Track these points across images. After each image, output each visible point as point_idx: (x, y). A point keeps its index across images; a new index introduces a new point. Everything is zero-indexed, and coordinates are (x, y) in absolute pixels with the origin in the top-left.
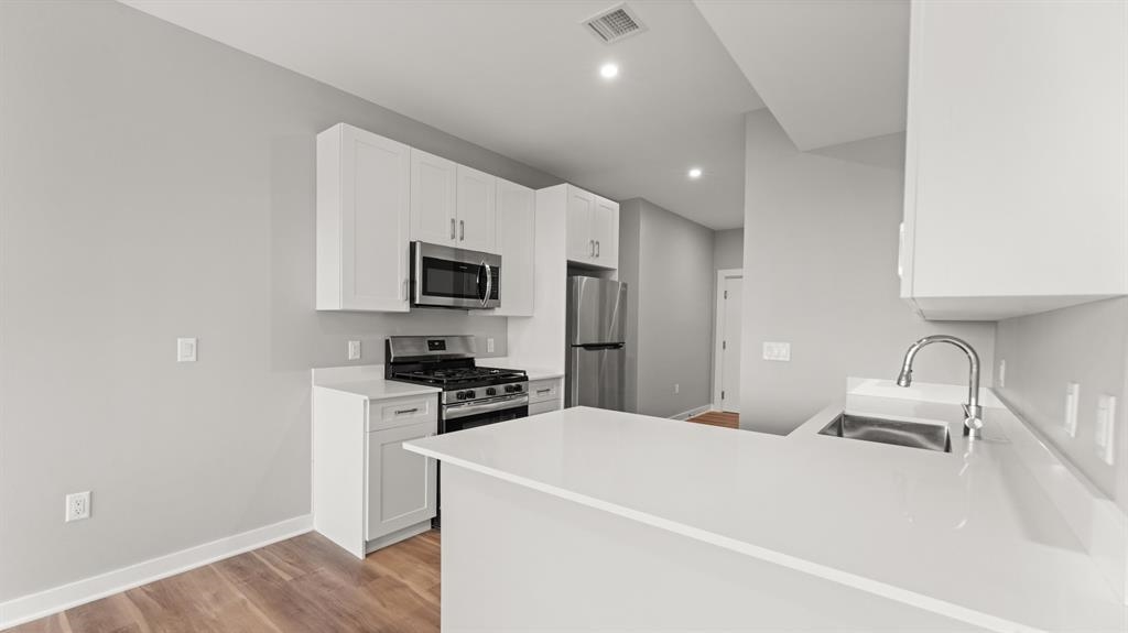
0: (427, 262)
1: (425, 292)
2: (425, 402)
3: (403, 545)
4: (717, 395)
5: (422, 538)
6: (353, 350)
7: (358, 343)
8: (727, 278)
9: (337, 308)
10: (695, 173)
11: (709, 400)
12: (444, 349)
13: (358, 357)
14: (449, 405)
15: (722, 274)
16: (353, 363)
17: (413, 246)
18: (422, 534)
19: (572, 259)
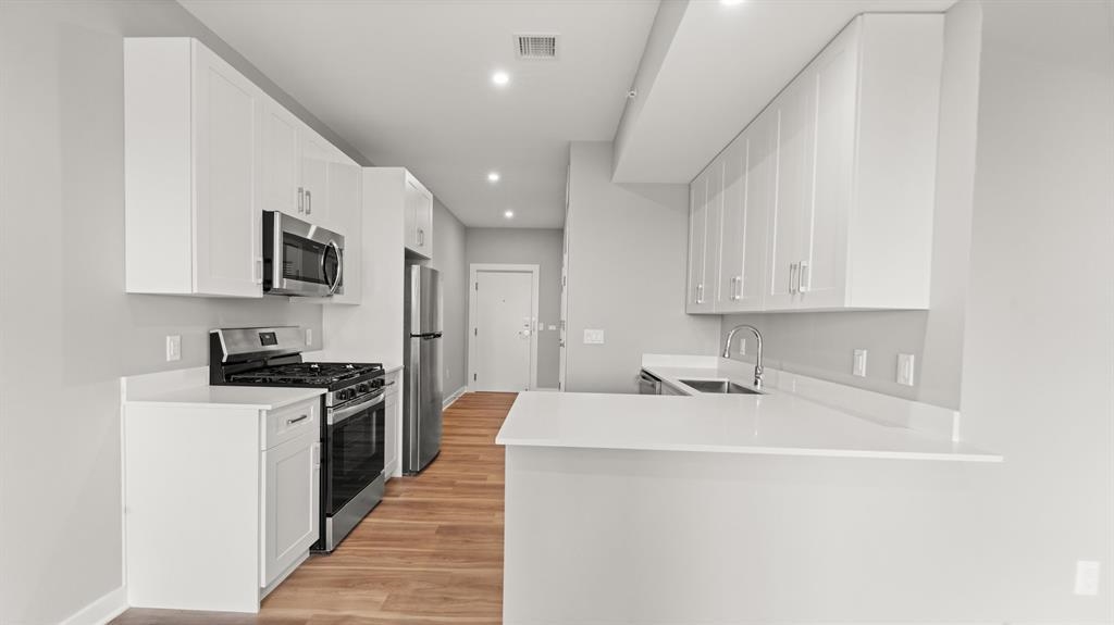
0: (289, 239)
1: (285, 275)
2: (308, 408)
3: (290, 581)
4: (471, 377)
5: (303, 567)
6: (171, 350)
7: (178, 338)
8: (478, 271)
9: (186, 291)
10: (494, 177)
11: (464, 382)
12: (276, 343)
13: (178, 357)
14: (335, 407)
15: (473, 267)
16: (172, 366)
17: (268, 218)
18: (303, 564)
19: (409, 248)
